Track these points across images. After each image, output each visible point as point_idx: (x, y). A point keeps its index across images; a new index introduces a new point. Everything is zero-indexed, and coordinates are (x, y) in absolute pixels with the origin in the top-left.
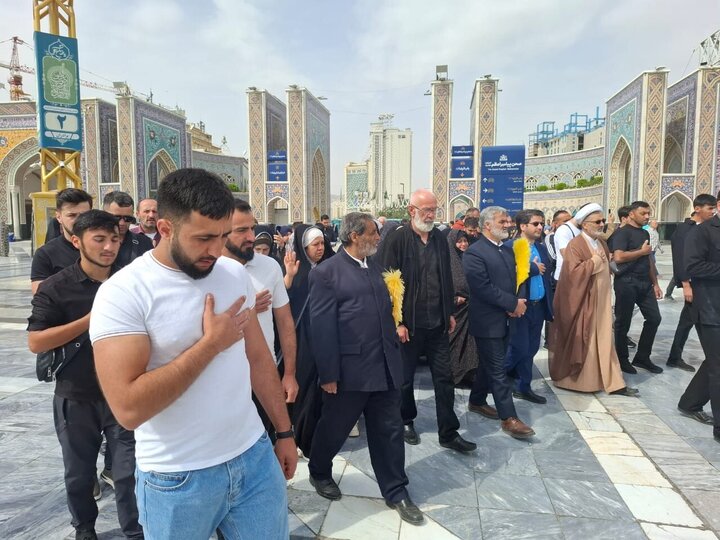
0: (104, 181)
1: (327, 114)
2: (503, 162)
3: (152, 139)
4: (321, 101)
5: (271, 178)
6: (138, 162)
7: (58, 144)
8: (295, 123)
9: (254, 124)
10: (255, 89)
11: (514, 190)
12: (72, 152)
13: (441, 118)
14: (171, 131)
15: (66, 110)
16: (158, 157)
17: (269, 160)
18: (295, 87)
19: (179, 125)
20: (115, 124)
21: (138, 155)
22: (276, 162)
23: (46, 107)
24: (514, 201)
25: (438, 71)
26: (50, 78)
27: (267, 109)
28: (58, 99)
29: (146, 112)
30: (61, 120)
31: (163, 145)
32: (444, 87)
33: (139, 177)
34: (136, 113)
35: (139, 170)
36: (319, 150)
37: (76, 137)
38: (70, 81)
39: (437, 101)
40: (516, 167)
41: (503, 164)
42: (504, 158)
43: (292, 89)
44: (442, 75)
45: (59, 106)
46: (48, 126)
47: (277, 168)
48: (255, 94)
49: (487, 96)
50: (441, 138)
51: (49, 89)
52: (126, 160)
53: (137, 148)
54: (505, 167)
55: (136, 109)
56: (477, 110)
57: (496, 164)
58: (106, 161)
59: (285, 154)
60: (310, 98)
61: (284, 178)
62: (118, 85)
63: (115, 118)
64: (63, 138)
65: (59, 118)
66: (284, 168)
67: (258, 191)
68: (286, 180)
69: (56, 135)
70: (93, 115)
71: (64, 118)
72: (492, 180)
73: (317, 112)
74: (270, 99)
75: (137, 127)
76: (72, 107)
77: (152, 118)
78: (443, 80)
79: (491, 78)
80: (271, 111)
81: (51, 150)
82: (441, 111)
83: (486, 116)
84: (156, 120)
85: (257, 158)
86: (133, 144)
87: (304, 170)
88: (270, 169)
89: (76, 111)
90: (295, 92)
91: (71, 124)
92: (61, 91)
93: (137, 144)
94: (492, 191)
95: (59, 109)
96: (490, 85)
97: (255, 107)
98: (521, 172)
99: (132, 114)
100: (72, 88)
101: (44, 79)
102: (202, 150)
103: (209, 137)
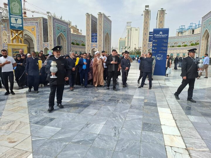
0: (44, 42)
1: (111, 22)
2: (161, 34)
3: (58, 29)
4: (109, 18)
5: (92, 41)
6: (54, 36)
7: (16, 28)
8: (100, 24)
9: (88, 25)
10: (88, 14)
11: (164, 45)
12: (20, 31)
13: (146, 23)
14: (64, 27)
15: (17, 17)
16: (60, 35)
17: (92, 36)
18: (100, 13)
19: (66, 25)
20: (47, 25)
21: (54, 34)
22: (94, 37)
23: (11, 16)
24: (164, 48)
25: (146, 7)
26: (12, 6)
27: (92, 20)
28: (15, 13)
29: (56, 21)
30: (16, 20)
31: (61, 31)
32: (147, 12)
33: (54, 41)
34: (53, 21)
35: (54, 39)
36: (107, 33)
37: (21, 26)
38: (19, 7)
39: (145, 17)
40: (165, 36)
41: (161, 35)
42: (161, 33)
43: (99, 14)
44: (147, 8)
45: (15, 15)
46: (12, 22)
47: (94, 38)
48: (88, 15)
49: (162, 15)
50: (146, 29)
51: (12, 9)
52: (50, 36)
53: (54, 32)
54: (161, 36)
55: (53, 20)
56: (158, 20)
57: (158, 35)
58: (45, 36)
59: (97, 34)
60: (105, 16)
61: (96, 42)
62: (48, 13)
63: (47, 23)
64: (17, 26)
65: (15, 19)
66: (96, 39)
67: (88, 46)
68: (97, 42)
69: (15, 25)
70: (41, 22)
71: (17, 20)
72: (156, 41)
73: (107, 21)
74: (93, 17)
75: (53, 26)
76: (20, 16)
77: (58, 23)
78: (147, 10)
79: (163, 9)
80: (93, 21)
81: (13, 30)
82: (146, 20)
83: (161, 22)
84: (59, 24)
85: (88, 35)
86: (52, 31)
87: (102, 39)
88: (92, 39)
89: (21, 17)
90: (100, 14)
91: (19, 21)
92: (16, 10)
93: (54, 31)
94: (156, 45)
95: (16, 16)
96: (162, 12)
97: (88, 19)
98: (167, 38)
99: (52, 22)
100: (20, 10)
101: (10, 6)
102: (76, 34)
103: (78, 30)
